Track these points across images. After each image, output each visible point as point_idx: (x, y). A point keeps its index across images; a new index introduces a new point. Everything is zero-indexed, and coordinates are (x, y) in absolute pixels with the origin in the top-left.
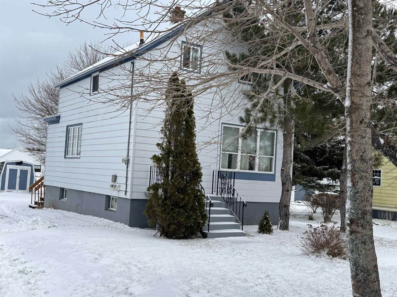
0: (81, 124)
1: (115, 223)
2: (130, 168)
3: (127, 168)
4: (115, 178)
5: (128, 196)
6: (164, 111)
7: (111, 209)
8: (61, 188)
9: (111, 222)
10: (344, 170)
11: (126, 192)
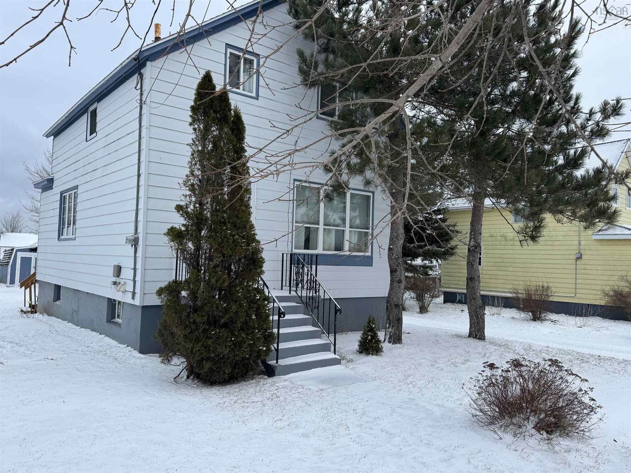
0: (76, 187)
1: (119, 345)
2: (139, 254)
3: (136, 252)
4: (118, 270)
5: (137, 302)
6: (188, 145)
7: (117, 320)
8: (55, 285)
9: (114, 343)
10: (473, 246)
11: (134, 294)
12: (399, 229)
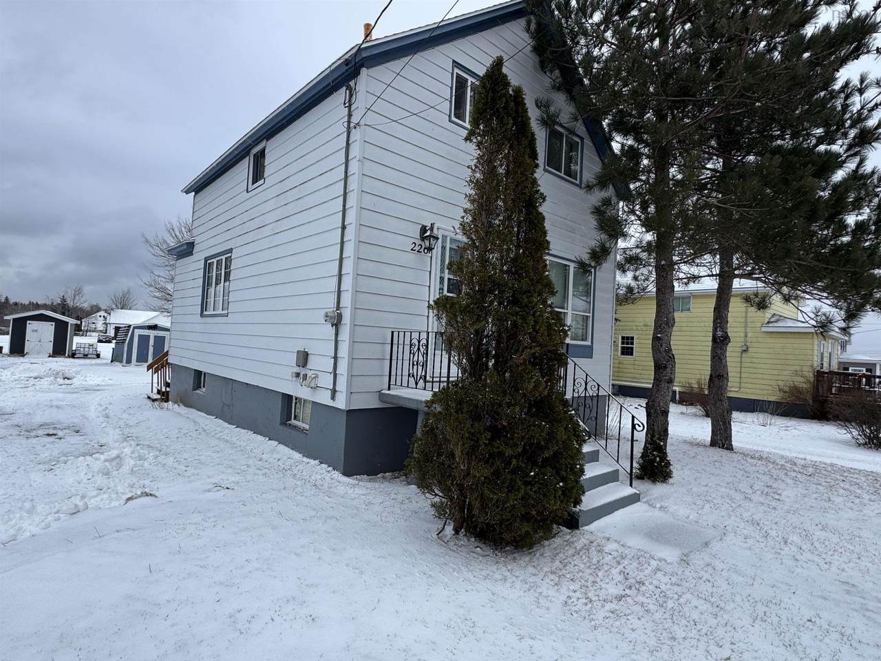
0: (230, 251)
2: (345, 335)
3: (337, 335)
4: (304, 358)
5: (341, 403)
7: (293, 422)
8: (195, 370)
9: (297, 456)
11: (334, 392)
12: (670, 313)
